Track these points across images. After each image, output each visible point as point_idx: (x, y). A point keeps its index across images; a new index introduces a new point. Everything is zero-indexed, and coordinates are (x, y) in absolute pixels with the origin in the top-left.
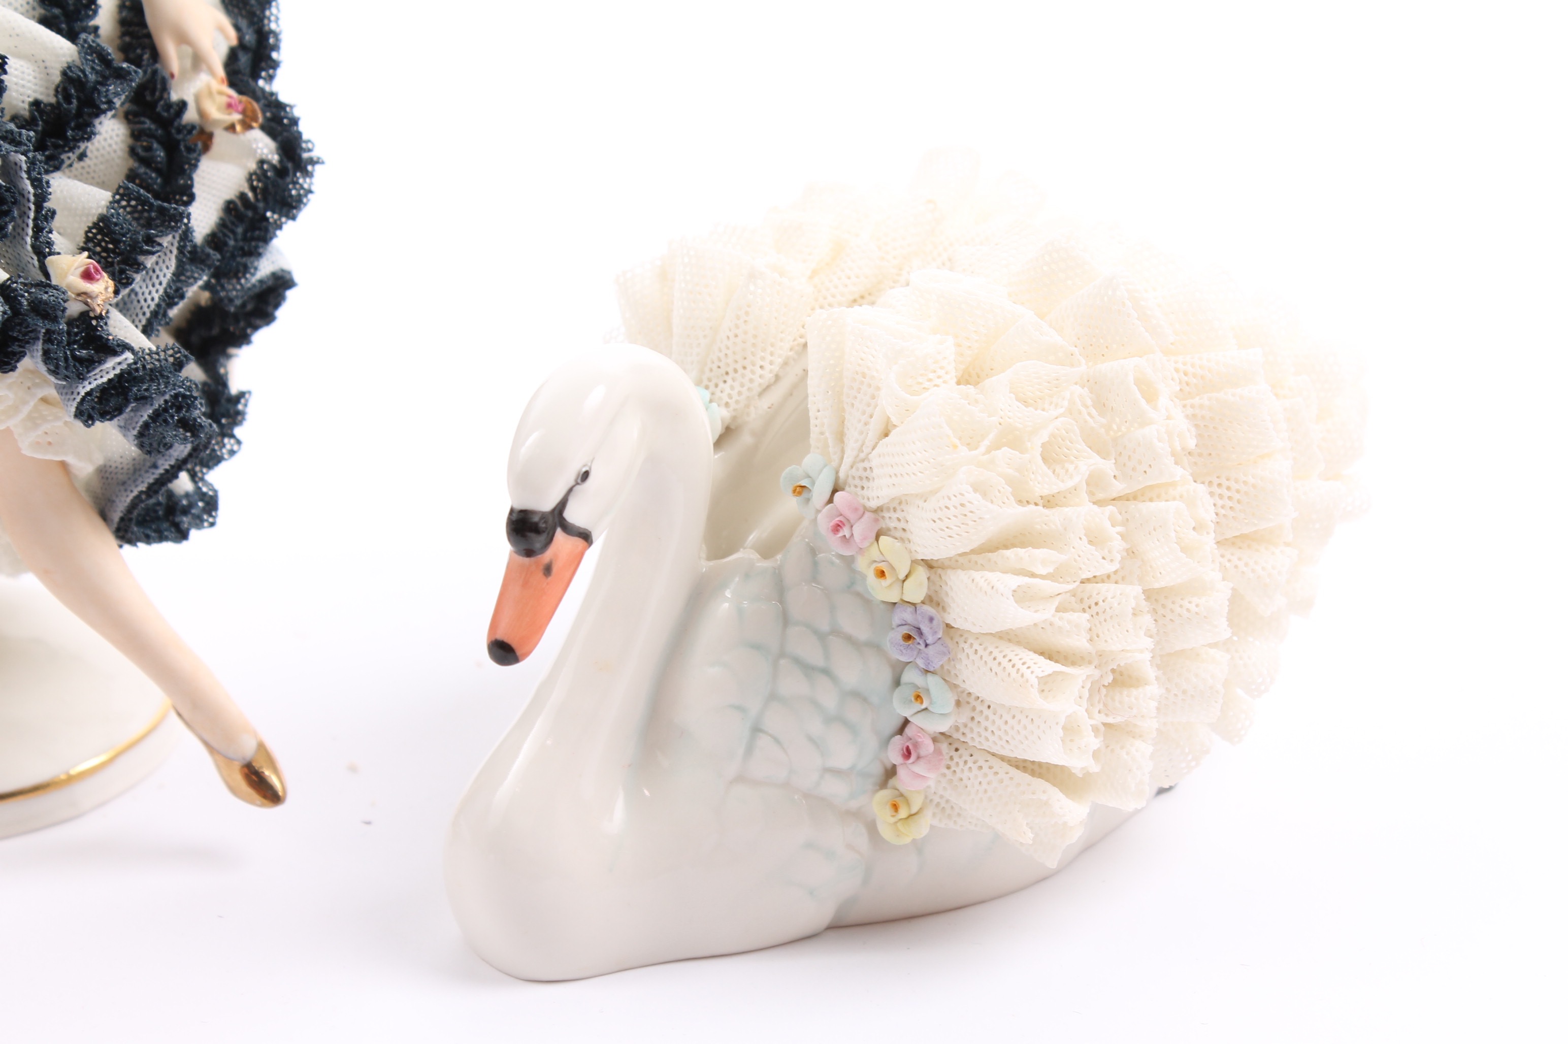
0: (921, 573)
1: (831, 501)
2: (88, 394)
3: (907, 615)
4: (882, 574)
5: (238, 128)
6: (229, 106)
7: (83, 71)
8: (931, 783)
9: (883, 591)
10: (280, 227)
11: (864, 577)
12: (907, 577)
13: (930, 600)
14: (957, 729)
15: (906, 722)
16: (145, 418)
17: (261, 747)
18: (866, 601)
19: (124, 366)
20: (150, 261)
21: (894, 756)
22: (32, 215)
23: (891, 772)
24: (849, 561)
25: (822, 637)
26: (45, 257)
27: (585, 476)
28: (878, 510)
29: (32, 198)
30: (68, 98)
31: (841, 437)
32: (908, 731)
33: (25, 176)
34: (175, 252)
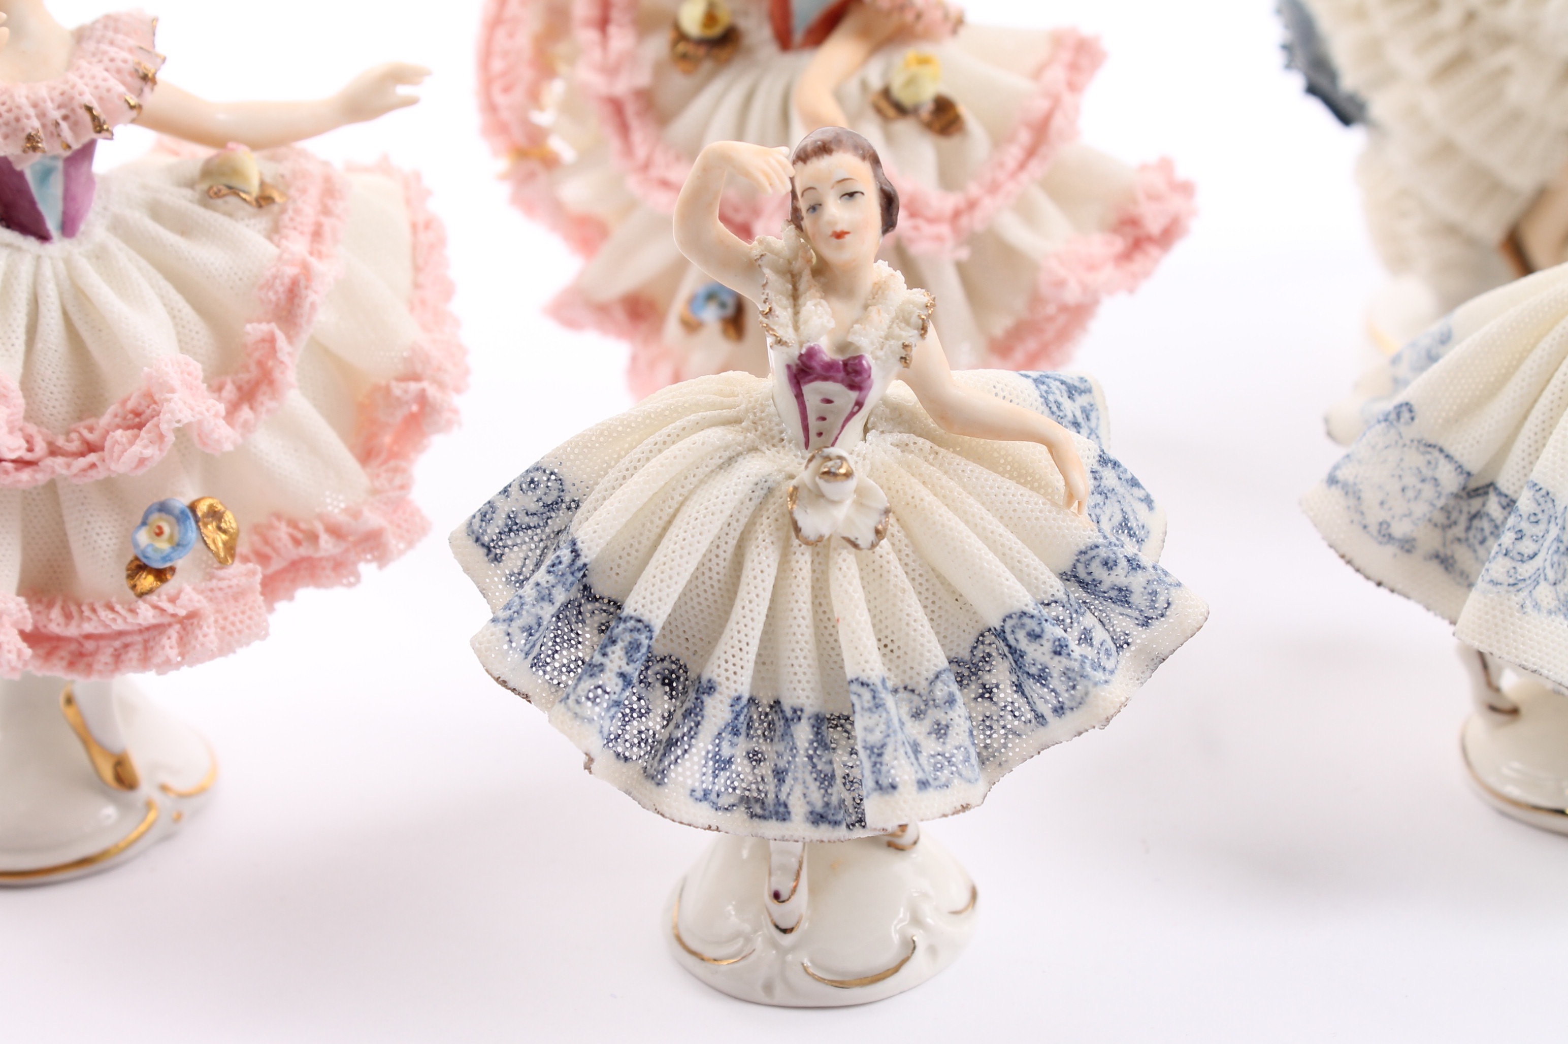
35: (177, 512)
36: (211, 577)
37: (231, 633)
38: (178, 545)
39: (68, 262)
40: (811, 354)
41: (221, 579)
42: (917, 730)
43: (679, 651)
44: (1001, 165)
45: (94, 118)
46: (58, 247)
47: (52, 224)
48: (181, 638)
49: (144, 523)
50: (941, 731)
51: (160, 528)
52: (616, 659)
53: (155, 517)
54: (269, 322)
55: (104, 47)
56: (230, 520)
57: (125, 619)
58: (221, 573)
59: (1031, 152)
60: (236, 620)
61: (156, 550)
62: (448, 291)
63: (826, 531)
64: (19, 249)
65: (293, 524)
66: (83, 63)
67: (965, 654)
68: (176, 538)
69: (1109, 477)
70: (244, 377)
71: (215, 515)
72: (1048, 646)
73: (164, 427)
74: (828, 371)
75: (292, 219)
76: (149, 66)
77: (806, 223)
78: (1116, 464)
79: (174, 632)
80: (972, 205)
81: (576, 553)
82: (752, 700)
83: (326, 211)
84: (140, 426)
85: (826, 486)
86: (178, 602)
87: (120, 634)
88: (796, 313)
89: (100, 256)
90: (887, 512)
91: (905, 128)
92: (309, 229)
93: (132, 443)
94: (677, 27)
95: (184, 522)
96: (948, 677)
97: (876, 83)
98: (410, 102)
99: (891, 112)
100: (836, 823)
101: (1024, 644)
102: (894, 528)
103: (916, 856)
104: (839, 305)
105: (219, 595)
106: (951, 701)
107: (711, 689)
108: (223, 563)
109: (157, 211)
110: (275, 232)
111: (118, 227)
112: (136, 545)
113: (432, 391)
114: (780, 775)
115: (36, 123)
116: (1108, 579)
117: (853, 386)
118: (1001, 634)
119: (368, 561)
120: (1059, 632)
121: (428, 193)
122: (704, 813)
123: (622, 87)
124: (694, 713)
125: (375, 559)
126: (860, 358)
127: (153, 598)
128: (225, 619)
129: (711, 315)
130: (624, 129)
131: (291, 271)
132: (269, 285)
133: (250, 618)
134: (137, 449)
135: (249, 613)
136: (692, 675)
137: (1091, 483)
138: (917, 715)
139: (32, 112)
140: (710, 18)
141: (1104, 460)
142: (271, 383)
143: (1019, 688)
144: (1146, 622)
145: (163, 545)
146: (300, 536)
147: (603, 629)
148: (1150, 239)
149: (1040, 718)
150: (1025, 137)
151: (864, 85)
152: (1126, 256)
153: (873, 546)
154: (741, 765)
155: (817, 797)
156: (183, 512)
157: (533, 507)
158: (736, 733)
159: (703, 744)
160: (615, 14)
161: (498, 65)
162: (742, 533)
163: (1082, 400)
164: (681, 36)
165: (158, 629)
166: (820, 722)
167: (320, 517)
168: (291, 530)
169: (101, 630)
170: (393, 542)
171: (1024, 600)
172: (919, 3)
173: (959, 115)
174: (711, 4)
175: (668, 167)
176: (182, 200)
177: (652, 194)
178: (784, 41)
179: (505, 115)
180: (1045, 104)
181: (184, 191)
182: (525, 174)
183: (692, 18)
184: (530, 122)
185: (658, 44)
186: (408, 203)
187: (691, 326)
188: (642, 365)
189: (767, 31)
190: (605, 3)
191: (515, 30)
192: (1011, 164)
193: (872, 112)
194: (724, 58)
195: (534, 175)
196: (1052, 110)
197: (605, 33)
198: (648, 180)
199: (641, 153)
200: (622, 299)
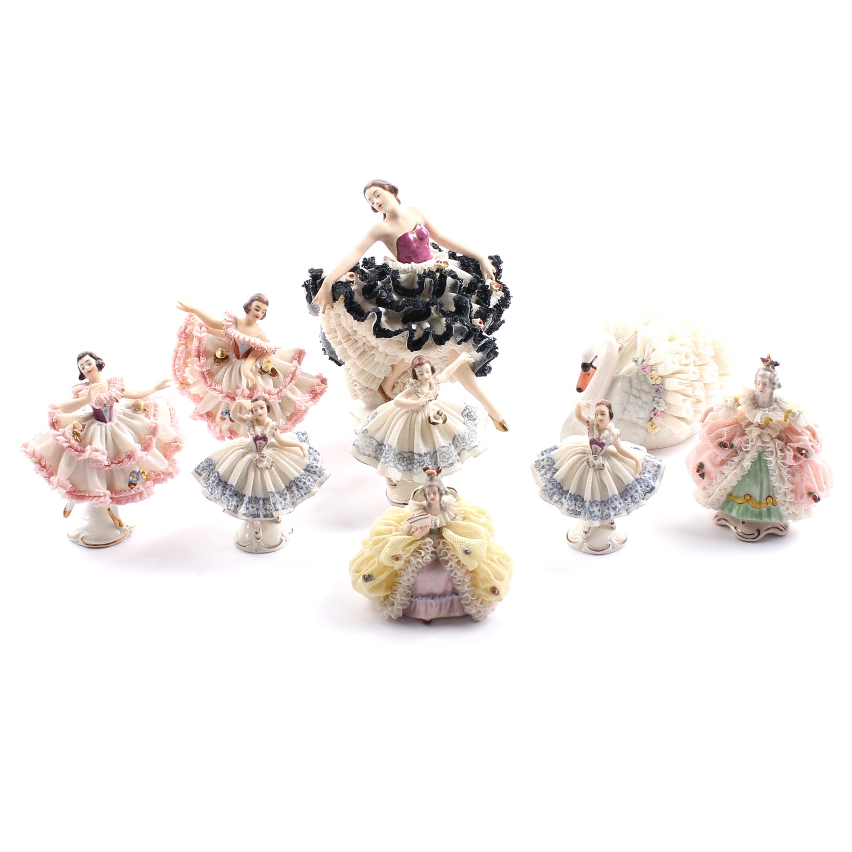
0: (660, 378)
1: (642, 363)
2: (480, 346)
3: (656, 387)
4: (652, 378)
5: (498, 290)
6: (497, 286)
8: (659, 421)
9: (652, 382)
11: (648, 379)
12: (657, 379)
13: (661, 384)
14: (665, 410)
15: (655, 408)
16: (489, 351)
17: (504, 420)
18: (648, 384)
21: (653, 416)
22: (469, 311)
23: (651, 419)
24: (645, 376)
25: (639, 391)
26: (471, 319)
27: (596, 357)
28: (651, 366)
29: (469, 307)
31: (644, 351)
32: (655, 410)
33: (469, 303)
35: (137, 472)
36: (144, 484)
37: (148, 494)
38: (138, 479)
39: (111, 426)
40: (257, 436)
42: (281, 500)
43: (237, 489)
44: (286, 382)
45: (116, 400)
46: (109, 424)
47: (107, 420)
48: (140, 496)
49: (130, 475)
50: (285, 499)
51: (134, 475)
52: (228, 492)
53: (132, 474)
54: (150, 435)
55: (115, 384)
56: (146, 473)
57: (129, 493)
58: (146, 483)
59: (292, 379)
60: (149, 491)
63: (262, 466)
64: (102, 425)
65: (155, 472)
66: (111, 388)
67: (288, 485)
68: (137, 477)
69: (311, 451)
70: (145, 446)
71: (143, 472)
72: (302, 483)
73: (136, 458)
74: (261, 439)
75: (150, 413)
76: (123, 388)
77: (254, 413)
78: (312, 448)
79: (138, 495)
80: (281, 391)
81: (219, 474)
82: (251, 497)
83: (156, 410)
84: (130, 457)
85: (262, 459)
86: (139, 489)
87: (127, 496)
88: (254, 429)
89: (117, 425)
90: (273, 462)
91: (266, 375)
92: (153, 414)
93: (129, 461)
94: (215, 356)
95: (138, 474)
96: (286, 490)
97: (259, 367)
98: (169, 386)
99: (263, 373)
100: (268, 517)
101: (298, 483)
102: (274, 465)
103: (281, 523)
104: (261, 427)
105: (146, 487)
106: (286, 494)
107: (245, 496)
108: (146, 481)
109: (125, 414)
110: (147, 416)
111: (119, 418)
112: (129, 479)
113: (179, 444)
114: (258, 510)
115: (105, 401)
116: (312, 470)
117: (265, 441)
118: (294, 481)
120: (304, 480)
122: (245, 517)
123: (204, 370)
124: (242, 500)
126: (266, 436)
127: (134, 489)
128: (147, 491)
129: (227, 417)
130: (205, 378)
131: (154, 425)
132: (150, 428)
133: (151, 490)
134: (130, 462)
136: (240, 493)
137: (308, 452)
138: (281, 497)
139: (105, 399)
140: (222, 354)
141: (310, 448)
142: (150, 447)
143: (298, 491)
144: (320, 477)
145: (135, 479)
146: (157, 475)
147: (224, 487)
148: (318, 393)
149: (302, 496)
150: (290, 376)
151: (256, 366)
152: (314, 398)
153: (271, 468)
154: (250, 508)
155: (265, 513)
157: (208, 466)
158: (249, 503)
159: (244, 505)
160: (201, 354)
161: (176, 367)
163: (305, 436)
164: (216, 358)
165: (135, 495)
166: (264, 500)
167: (160, 470)
168: (155, 474)
169: (124, 496)
170: (174, 474)
171: (298, 475)
172: (267, 349)
173: (277, 372)
174: (222, 351)
175: (216, 386)
176: (129, 411)
177: (213, 392)
178: (238, 358)
179: (178, 376)
180: (294, 369)
181: (129, 410)
182: (182, 388)
183: (218, 354)
184: (183, 377)
185: (211, 360)
186: (168, 404)
187: (223, 419)
188: (212, 427)
189: (234, 355)
190: (199, 352)
191: (180, 359)
192: (288, 381)
193: (259, 373)
194: (225, 362)
195: (184, 388)
196: (296, 370)
197: (199, 358)
198: (211, 388)
199: (209, 383)
200: (206, 413)
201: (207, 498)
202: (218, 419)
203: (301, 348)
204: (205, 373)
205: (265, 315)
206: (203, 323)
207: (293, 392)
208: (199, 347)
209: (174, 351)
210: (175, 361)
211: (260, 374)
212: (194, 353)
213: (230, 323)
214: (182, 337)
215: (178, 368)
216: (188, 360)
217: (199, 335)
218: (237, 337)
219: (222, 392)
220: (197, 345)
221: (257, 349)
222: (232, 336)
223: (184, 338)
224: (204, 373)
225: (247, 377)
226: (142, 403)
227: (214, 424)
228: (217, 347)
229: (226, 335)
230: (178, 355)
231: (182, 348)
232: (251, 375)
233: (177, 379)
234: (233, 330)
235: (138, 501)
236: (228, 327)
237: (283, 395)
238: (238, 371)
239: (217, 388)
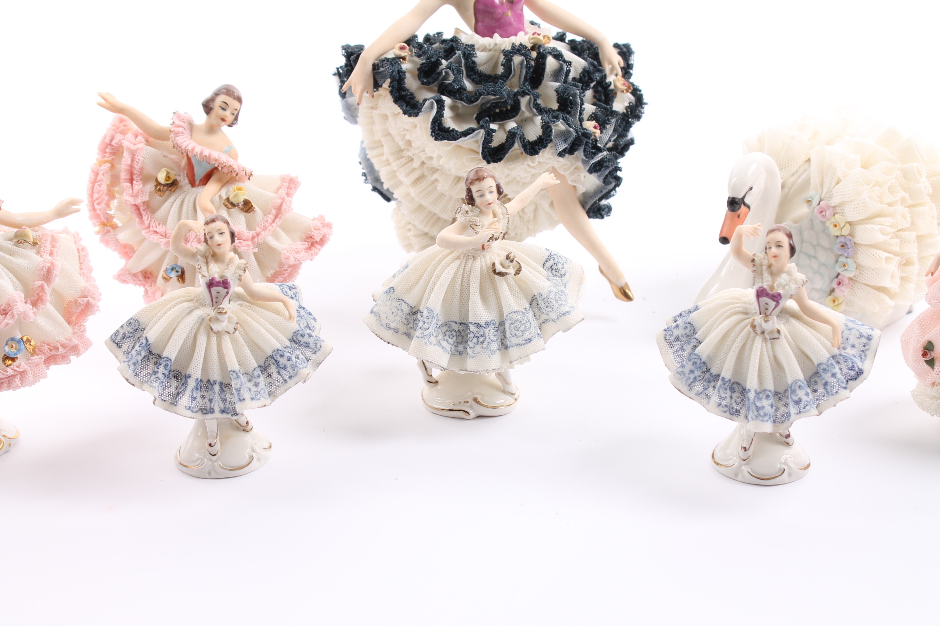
0: (848, 226)
1: (819, 204)
2: (593, 164)
3: (842, 239)
4: (836, 226)
5: (625, 91)
6: (624, 84)
7: (589, 68)
8: (846, 294)
9: (835, 232)
10: (634, 124)
11: (828, 228)
12: (843, 227)
13: (849, 235)
14: (855, 276)
15: (839, 274)
16: (607, 173)
17: (626, 284)
18: (828, 235)
19: (603, 156)
20: (608, 126)
21: (834, 285)
22: (579, 109)
23: (833, 291)
24: (824, 223)
25: (814, 246)
26: (582, 122)
27: (751, 188)
28: (834, 207)
29: (580, 104)
30: (584, 76)
31: (822, 185)
32: (839, 277)
33: (578, 97)
34: (614, 125)
35: (17, 340)
36: (29, 360)
37: (36, 376)
38: (19, 350)
40: (213, 279)
41: (32, 360)
42: (250, 385)
43: (178, 368)
44: (267, 221)
48: (21, 379)
49: (6, 344)
50: (257, 384)
51: (12, 345)
52: (161, 369)
53: (10, 342)
54: (41, 281)
56: (33, 343)
57: (3, 374)
58: (32, 358)
59: (276, 217)
60: (37, 372)
61: (12, 352)
62: (91, 270)
63: (220, 330)
65: (49, 345)
67: (262, 364)
68: (18, 348)
69: (302, 312)
70: (33, 298)
71: (29, 341)
72: (286, 358)
73: (15, 313)
74: (218, 284)
75: (43, 249)
77: (209, 242)
78: (304, 308)
79: (19, 377)
80: (258, 235)
81: (147, 341)
82: (201, 380)
83: (53, 246)
84: (6, 314)
85: (219, 317)
86: (20, 367)
87: (1, 379)
88: (208, 268)
90: (237, 323)
91: (234, 210)
92: (49, 252)
93: (4, 319)
94: (157, 180)
95: (20, 343)
96: (258, 369)
97: (224, 197)
98: (77, 211)
99: (230, 206)
100: (228, 413)
101: (279, 359)
102: (239, 328)
103: (252, 433)
104: (220, 265)
105: (32, 365)
106: (259, 376)
107: (189, 376)
108: (32, 355)
110: (38, 253)
112: (5, 351)
113: (91, 300)
114: (211, 401)
116: (303, 340)
117: (225, 288)
118: (272, 357)
119: (73, 355)
120: (289, 354)
121: (81, 239)
122: (189, 413)
123: (138, 201)
124: (185, 384)
125: (75, 354)
126: (227, 279)
127: (12, 366)
128: (34, 372)
129: (173, 275)
130: (140, 215)
131: (48, 265)
132: (41, 269)
133: (42, 372)
134: (6, 320)
135: (41, 370)
136: (183, 374)
137: (297, 314)
138: (249, 381)
140: (168, 178)
141: (300, 307)
142: (42, 300)
143: (279, 373)
144: (315, 353)
145: (14, 350)
146: (52, 348)
147: (156, 363)
148: (316, 242)
149: (285, 381)
150: (274, 212)
151: (220, 197)
152: (309, 248)
153: (234, 333)
154: (199, 399)
155: (222, 406)
156: (19, 340)
157: (131, 331)
158: (197, 390)
159: (188, 392)
160: (135, 177)
161: (96, 196)
162: (196, 332)
163: (294, 291)
164: (159, 184)
165: (13, 376)
166: (221, 384)
167: (58, 341)
168: (48, 346)
170: (81, 349)
171: (278, 346)
172: (237, 170)
173: (252, 205)
174: (168, 173)
175: (156, 227)
176: (9, 245)
177: (152, 236)
178: (193, 184)
179: (98, 212)
180: (280, 201)
181: (10, 242)
182: (105, 231)
183: (162, 177)
184: (107, 214)
185: (150, 186)
186: (75, 243)
187: (166, 279)
188: (149, 293)
189: (187, 181)
190: (132, 174)
191: (101, 184)
192: (270, 221)
193: (223, 206)
194: (173, 190)
195: (108, 232)
196: (282, 203)
197: (132, 184)
198: (150, 231)
199: (147, 223)
200: (142, 272)
201: (127, 380)
202: (160, 280)
203: (293, 175)
204: (141, 209)
205: (236, 119)
206: (141, 131)
207: (276, 236)
208: (132, 166)
209: (93, 171)
210: (93, 188)
211: (226, 208)
212: (124, 176)
213: (181, 129)
214: (106, 153)
215: (97, 199)
216: (116, 189)
217: (132, 147)
218: (190, 149)
219: (165, 236)
220: (129, 162)
221: (222, 168)
222: (183, 148)
223: (110, 153)
224: (139, 209)
225: (205, 210)
226: (31, 234)
227: (154, 288)
228: (159, 167)
229: (174, 147)
230: (98, 179)
231: (105, 168)
232: (210, 206)
233: (97, 216)
234: (186, 139)
235: (17, 387)
236: (177, 134)
237: (261, 242)
238: (191, 204)
239: (158, 230)
